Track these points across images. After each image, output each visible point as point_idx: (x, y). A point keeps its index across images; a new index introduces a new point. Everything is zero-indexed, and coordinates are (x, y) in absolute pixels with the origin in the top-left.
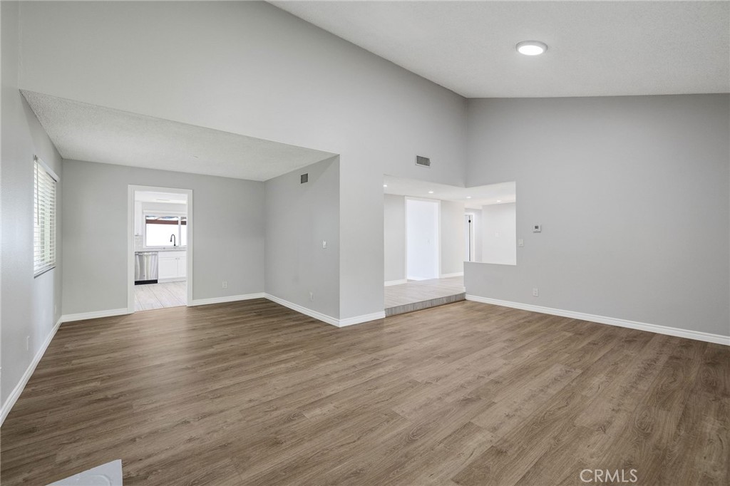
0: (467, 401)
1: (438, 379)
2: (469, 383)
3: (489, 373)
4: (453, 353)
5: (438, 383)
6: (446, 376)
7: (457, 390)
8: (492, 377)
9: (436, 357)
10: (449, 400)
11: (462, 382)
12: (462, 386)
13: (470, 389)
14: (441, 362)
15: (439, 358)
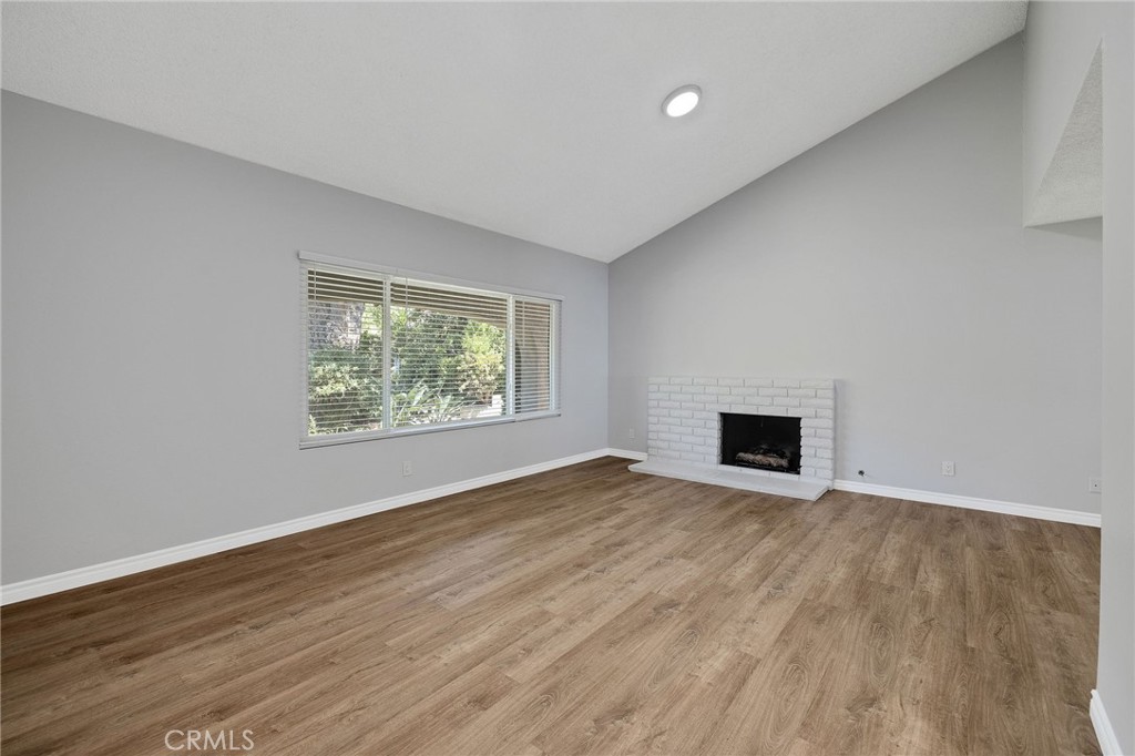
0: (621, 544)
1: (658, 564)
2: (617, 562)
3: (586, 579)
4: (648, 622)
5: (657, 559)
6: (649, 569)
7: (632, 553)
8: (585, 572)
9: (679, 604)
10: (638, 544)
11: (626, 563)
12: (626, 558)
13: (617, 555)
14: (665, 594)
15: (672, 604)
